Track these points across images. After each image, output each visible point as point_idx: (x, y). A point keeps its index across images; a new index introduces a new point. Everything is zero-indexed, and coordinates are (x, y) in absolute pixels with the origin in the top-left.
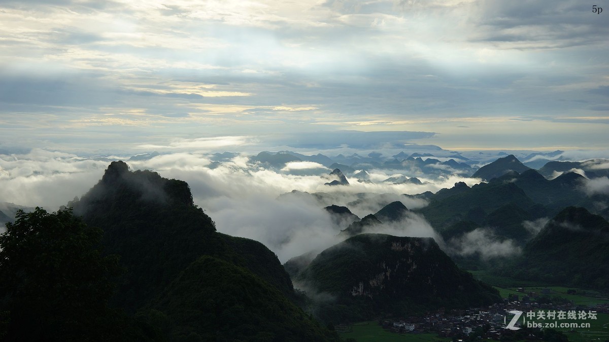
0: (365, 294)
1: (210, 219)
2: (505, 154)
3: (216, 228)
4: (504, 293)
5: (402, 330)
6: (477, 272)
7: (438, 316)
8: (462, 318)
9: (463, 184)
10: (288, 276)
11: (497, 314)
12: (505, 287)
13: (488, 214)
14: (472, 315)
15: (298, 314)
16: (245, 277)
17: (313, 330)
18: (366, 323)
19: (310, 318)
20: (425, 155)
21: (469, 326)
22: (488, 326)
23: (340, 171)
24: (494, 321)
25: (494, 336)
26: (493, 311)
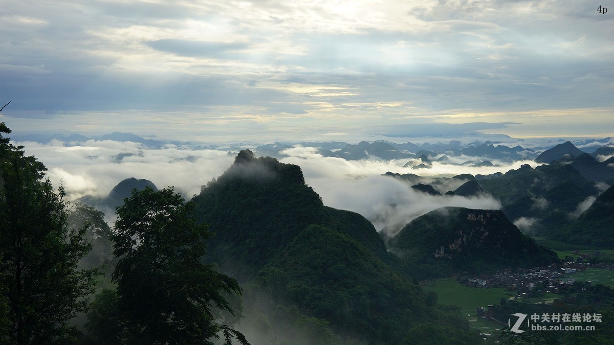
0: (445, 256)
1: (318, 195)
2: (563, 140)
3: (323, 202)
4: (561, 255)
5: (476, 285)
6: (539, 238)
7: (505, 273)
8: (525, 275)
9: (528, 166)
10: (382, 241)
11: (556, 272)
12: (562, 250)
13: (548, 190)
14: (534, 273)
15: (389, 272)
16: (345, 242)
17: (400, 284)
18: (446, 279)
19: (399, 275)
20: (496, 142)
21: (532, 282)
22: (547, 282)
23: (426, 156)
24: (552, 278)
25: (552, 290)
26: (552, 270)
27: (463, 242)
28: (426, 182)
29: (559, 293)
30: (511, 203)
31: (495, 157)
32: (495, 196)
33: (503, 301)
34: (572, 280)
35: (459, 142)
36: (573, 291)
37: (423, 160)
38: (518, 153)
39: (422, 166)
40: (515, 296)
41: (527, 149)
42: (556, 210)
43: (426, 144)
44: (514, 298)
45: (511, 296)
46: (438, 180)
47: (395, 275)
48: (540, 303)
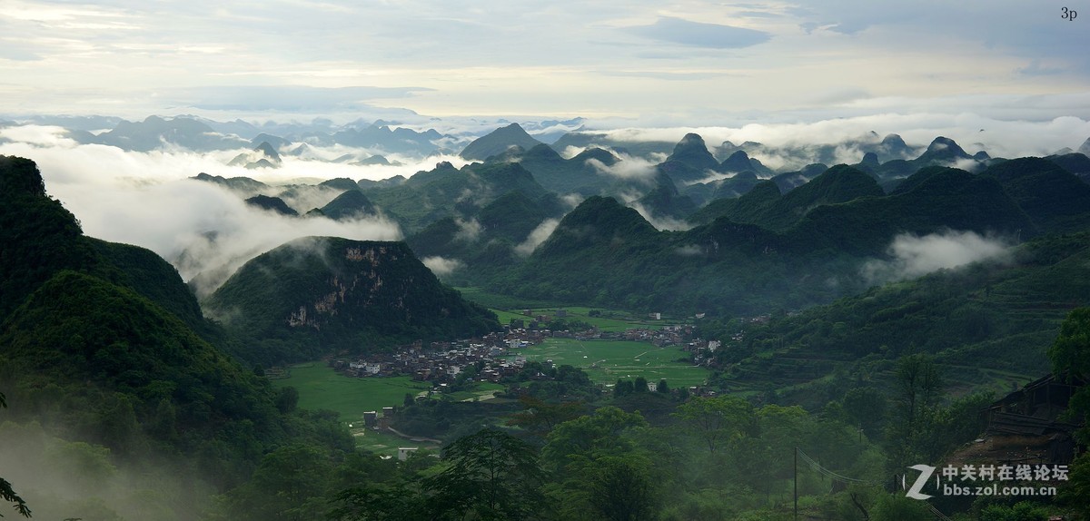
0: (308, 323)
1: (73, 216)
2: (506, 121)
3: (83, 229)
4: (504, 318)
5: (362, 373)
6: (468, 289)
7: (412, 351)
8: (445, 354)
9: (448, 165)
10: (194, 299)
11: (495, 347)
12: (505, 309)
13: (483, 207)
14: (459, 349)
15: (212, 355)
16: (129, 302)
17: (232, 376)
18: (310, 364)
19: (229, 360)
20: (394, 123)
21: (456, 365)
22: (482, 365)
23: (270, 146)
24: (490, 357)
25: (490, 378)
26: (489, 343)
27: (338, 296)
28: (272, 193)
29: (500, 382)
30: (421, 229)
31: (393, 150)
32: (391, 215)
33: (409, 400)
34: (521, 360)
35: (329, 121)
36: (524, 378)
37: (266, 153)
38: (432, 142)
39: (263, 163)
40: (429, 389)
41: (446, 135)
42: (493, 241)
43: (270, 123)
44: (426, 393)
45: (422, 389)
46: (292, 190)
47: (222, 360)
48: (471, 400)
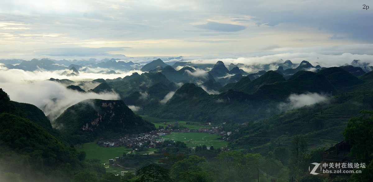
0: (89, 129)
1: (6, 94)
2: (156, 58)
3: (10, 98)
4: (157, 126)
5: (108, 146)
6: (144, 116)
7: (125, 138)
8: (137, 138)
9: (136, 73)
10: (49, 121)
11: (154, 136)
12: (157, 122)
13: (149, 88)
14: (142, 137)
15: (55, 141)
16: (26, 123)
17: (63, 148)
18: (90, 143)
19: (61, 142)
20: (118, 59)
21: (141, 142)
22: (150, 142)
23: (75, 68)
24: (152, 139)
25: (152, 146)
26: (152, 134)
27: (100, 120)
28: (76, 84)
29: (156, 148)
30: (128, 95)
31: (117, 69)
32: (117, 91)
33: (125, 154)
34: (163, 140)
35: (95, 59)
36: (164, 146)
37: (74, 71)
38: (131, 66)
39: (73, 74)
40: (131, 151)
41: (136, 63)
42: (152, 99)
43: (75, 60)
44: (130, 152)
45: (129, 151)
46: (82, 83)
47: (59, 142)
48: (146, 154)
